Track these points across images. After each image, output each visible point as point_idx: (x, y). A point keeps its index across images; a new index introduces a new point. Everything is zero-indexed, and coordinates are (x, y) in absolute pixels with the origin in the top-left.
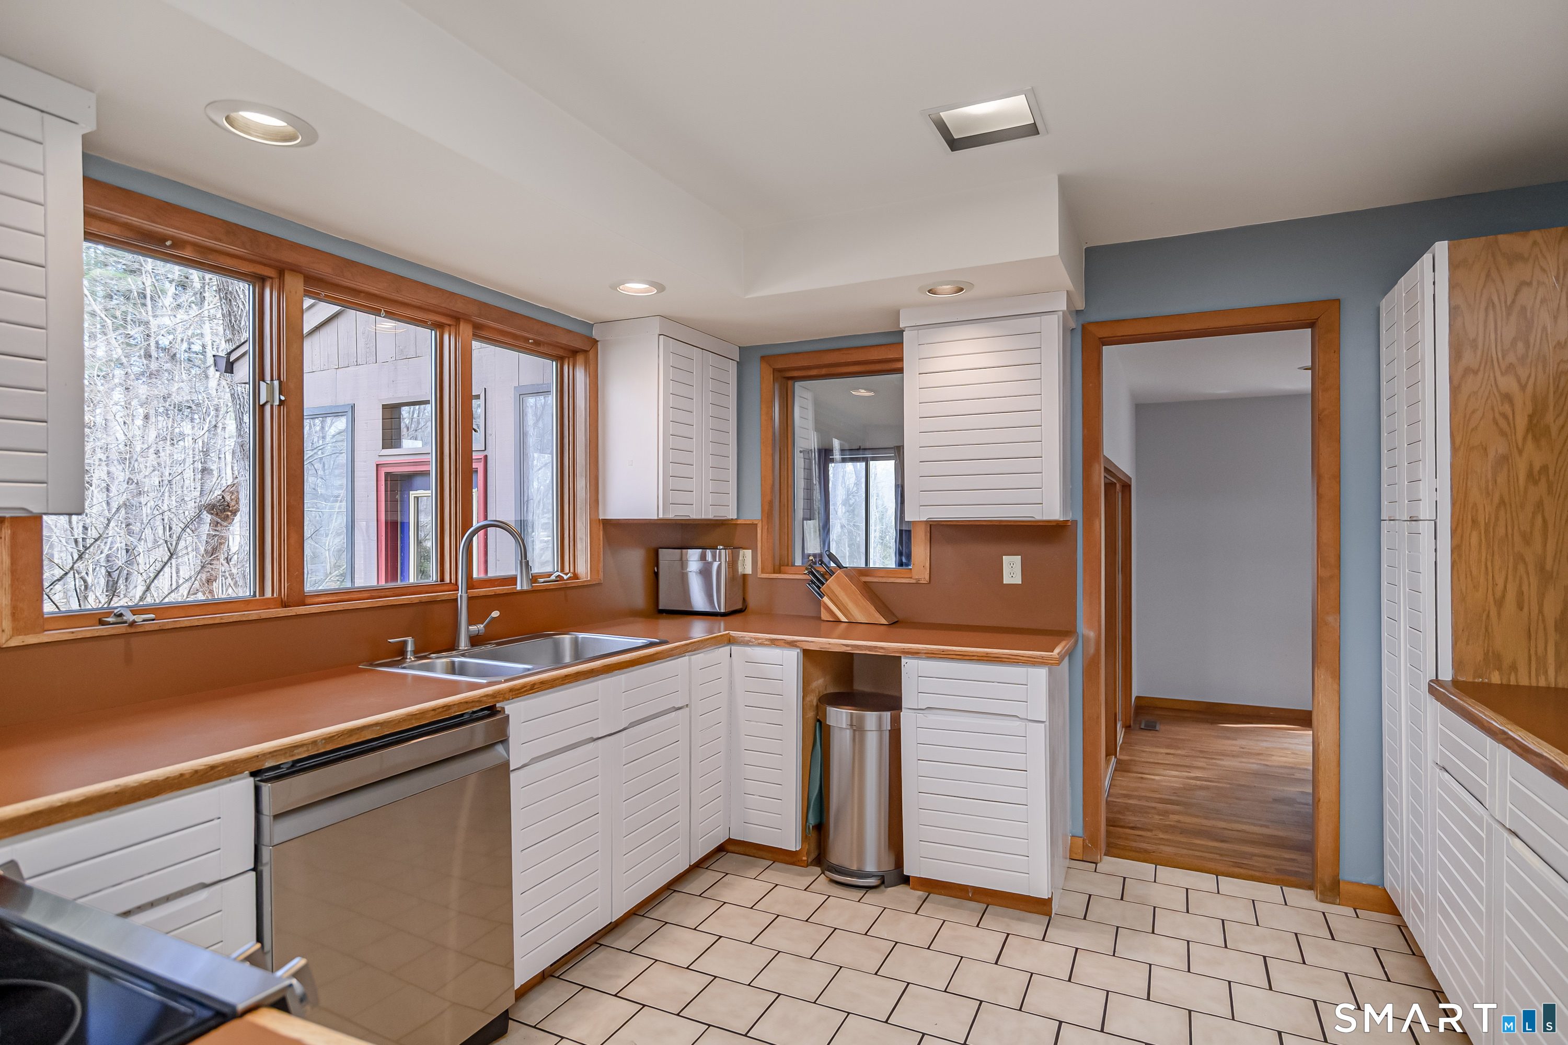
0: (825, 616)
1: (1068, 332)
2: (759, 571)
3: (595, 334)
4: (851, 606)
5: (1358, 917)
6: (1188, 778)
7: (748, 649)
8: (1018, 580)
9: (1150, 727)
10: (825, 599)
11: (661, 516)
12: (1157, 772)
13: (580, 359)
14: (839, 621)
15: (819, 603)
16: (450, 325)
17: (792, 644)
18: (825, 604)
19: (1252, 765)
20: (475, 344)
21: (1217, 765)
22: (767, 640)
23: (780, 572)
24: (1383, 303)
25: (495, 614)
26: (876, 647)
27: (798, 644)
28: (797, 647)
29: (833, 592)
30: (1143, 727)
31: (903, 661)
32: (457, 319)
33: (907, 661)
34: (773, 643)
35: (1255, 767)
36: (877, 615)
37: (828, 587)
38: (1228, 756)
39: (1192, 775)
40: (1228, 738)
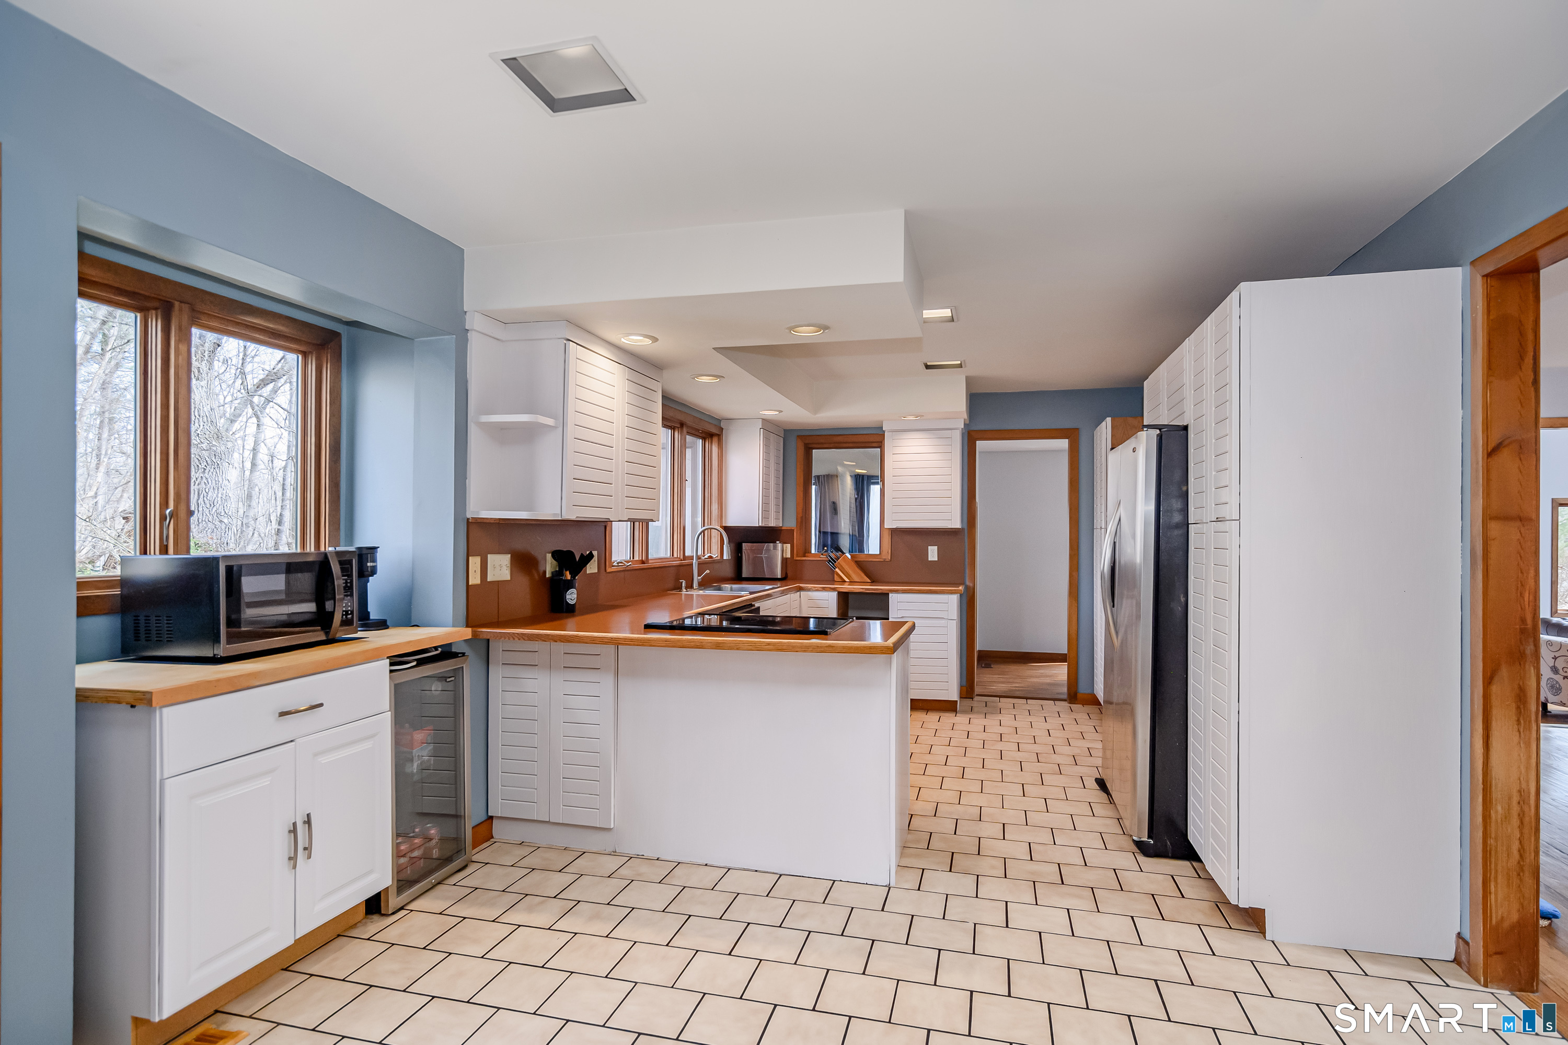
0: (836, 578)
1: (963, 435)
2: (795, 556)
3: (722, 425)
4: (851, 572)
5: (1090, 719)
6: (1011, 687)
7: (810, 593)
8: (936, 559)
9: (988, 666)
10: (837, 570)
11: (760, 524)
12: (996, 685)
13: (715, 439)
14: (846, 582)
15: (833, 572)
16: (678, 427)
17: (834, 589)
18: (837, 573)
19: (1048, 680)
20: (687, 436)
21: (1027, 681)
22: (820, 588)
23: (805, 557)
24: (1095, 432)
25: (708, 571)
26: (877, 589)
27: (837, 589)
28: (836, 590)
29: (841, 566)
30: (983, 666)
31: (890, 595)
32: (682, 425)
33: (892, 595)
34: (824, 589)
35: (1048, 681)
36: (866, 578)
37: (839, 563)
38: (1034, 677)
39: (1013, 686)
40: (1033, 670)
